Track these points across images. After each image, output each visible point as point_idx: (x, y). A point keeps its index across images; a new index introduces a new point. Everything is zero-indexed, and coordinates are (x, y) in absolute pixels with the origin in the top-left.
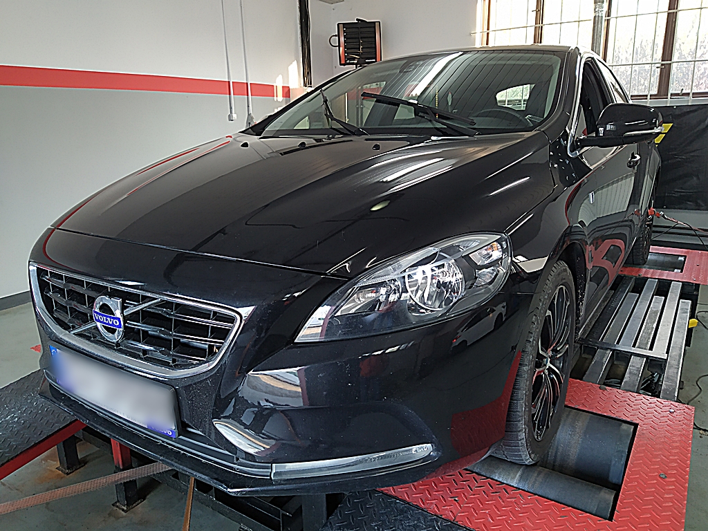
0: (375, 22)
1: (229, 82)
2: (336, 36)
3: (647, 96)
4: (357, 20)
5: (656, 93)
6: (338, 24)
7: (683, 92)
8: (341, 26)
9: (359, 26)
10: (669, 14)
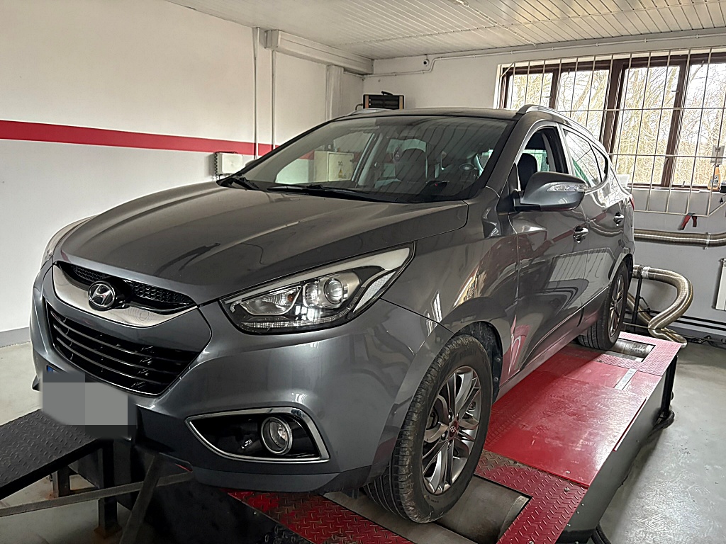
0: (398, 96)
1: (255, 144)
2: (361, 105)
3: (649, 185)
4: (382, 92)
5: (660, 183)
6: (364, 96)
7: (685, 184)
8: (367, 98)
9: (384, 98)
10: (674, 111)
